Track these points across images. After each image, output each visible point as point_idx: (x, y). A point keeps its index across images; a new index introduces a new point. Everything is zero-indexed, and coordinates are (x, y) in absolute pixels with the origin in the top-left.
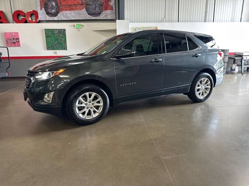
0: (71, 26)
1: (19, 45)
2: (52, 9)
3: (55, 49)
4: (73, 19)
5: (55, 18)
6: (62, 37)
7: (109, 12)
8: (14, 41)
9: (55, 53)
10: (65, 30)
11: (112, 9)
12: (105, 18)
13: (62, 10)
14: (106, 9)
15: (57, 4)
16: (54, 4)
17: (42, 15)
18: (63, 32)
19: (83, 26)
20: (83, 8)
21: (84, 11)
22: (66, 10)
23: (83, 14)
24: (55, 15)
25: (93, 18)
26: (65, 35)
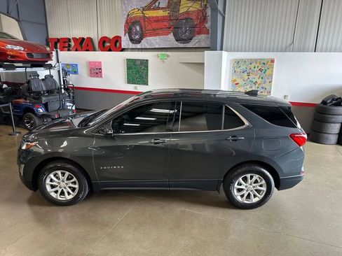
0: (155, 56)
1: (101, 77)
2: (136, 34)
3: (135, 84)
4: (157, 47)
5: (138, 46)
6: (144, 70)
7: (203, 36)
8: (97, 71)
9: (136, 88)
10: (147, 60)
11: (208, 33)
12: (197, 46)
13: (146, 36)
14: (199, 33)
15: (141, 28)
16: (138, 28)
17: (125, 42)
18: (145, 63)
19: (168, 56)
20: (170, 33)
21: (171, 36)
22: (151, 36)
23: (170, 40)
24: (139, 41)
25: (182, 45)
26: (147, 67)
